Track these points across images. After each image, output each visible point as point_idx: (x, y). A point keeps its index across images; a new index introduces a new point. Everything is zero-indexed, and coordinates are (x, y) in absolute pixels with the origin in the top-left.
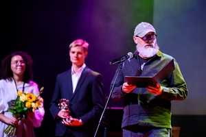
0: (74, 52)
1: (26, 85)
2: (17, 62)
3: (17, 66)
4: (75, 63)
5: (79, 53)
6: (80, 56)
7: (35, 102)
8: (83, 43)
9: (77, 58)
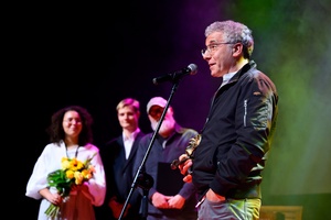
0: (123, 115)
1: (81, 148)
2: (71, 119)
3: (70, 125)
4: (126, 128)
5: (129, 114)
6: (131, 117)
7: (80, 171)
8: (132, 103)
9: (128, 121)
